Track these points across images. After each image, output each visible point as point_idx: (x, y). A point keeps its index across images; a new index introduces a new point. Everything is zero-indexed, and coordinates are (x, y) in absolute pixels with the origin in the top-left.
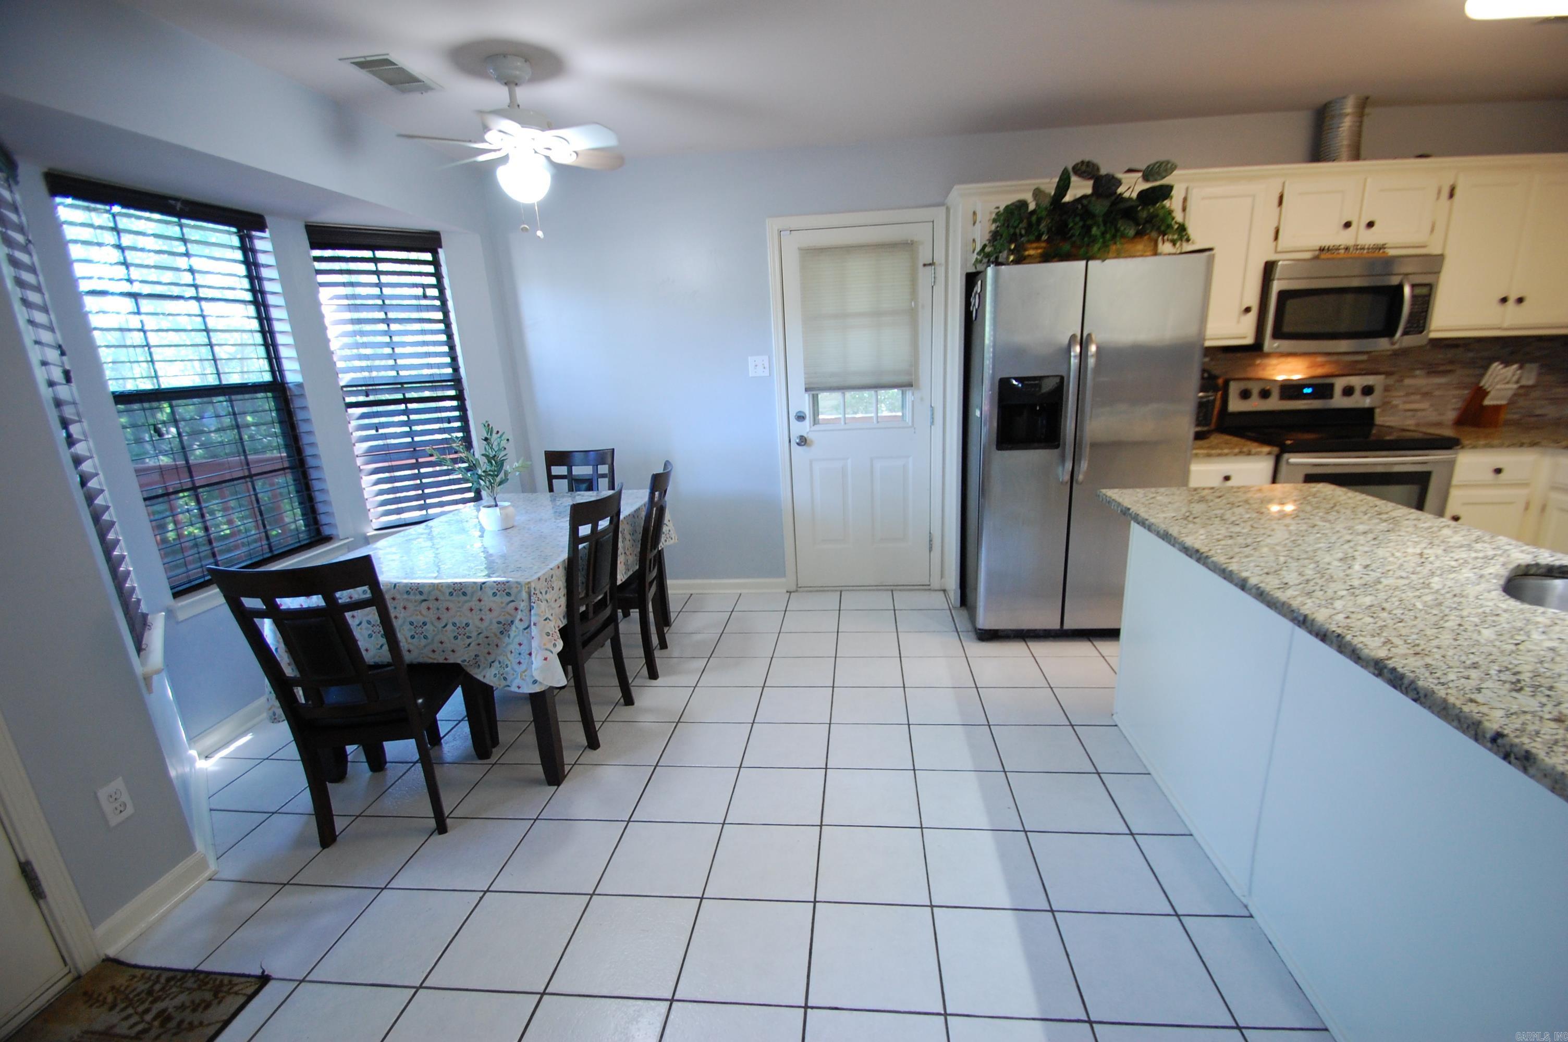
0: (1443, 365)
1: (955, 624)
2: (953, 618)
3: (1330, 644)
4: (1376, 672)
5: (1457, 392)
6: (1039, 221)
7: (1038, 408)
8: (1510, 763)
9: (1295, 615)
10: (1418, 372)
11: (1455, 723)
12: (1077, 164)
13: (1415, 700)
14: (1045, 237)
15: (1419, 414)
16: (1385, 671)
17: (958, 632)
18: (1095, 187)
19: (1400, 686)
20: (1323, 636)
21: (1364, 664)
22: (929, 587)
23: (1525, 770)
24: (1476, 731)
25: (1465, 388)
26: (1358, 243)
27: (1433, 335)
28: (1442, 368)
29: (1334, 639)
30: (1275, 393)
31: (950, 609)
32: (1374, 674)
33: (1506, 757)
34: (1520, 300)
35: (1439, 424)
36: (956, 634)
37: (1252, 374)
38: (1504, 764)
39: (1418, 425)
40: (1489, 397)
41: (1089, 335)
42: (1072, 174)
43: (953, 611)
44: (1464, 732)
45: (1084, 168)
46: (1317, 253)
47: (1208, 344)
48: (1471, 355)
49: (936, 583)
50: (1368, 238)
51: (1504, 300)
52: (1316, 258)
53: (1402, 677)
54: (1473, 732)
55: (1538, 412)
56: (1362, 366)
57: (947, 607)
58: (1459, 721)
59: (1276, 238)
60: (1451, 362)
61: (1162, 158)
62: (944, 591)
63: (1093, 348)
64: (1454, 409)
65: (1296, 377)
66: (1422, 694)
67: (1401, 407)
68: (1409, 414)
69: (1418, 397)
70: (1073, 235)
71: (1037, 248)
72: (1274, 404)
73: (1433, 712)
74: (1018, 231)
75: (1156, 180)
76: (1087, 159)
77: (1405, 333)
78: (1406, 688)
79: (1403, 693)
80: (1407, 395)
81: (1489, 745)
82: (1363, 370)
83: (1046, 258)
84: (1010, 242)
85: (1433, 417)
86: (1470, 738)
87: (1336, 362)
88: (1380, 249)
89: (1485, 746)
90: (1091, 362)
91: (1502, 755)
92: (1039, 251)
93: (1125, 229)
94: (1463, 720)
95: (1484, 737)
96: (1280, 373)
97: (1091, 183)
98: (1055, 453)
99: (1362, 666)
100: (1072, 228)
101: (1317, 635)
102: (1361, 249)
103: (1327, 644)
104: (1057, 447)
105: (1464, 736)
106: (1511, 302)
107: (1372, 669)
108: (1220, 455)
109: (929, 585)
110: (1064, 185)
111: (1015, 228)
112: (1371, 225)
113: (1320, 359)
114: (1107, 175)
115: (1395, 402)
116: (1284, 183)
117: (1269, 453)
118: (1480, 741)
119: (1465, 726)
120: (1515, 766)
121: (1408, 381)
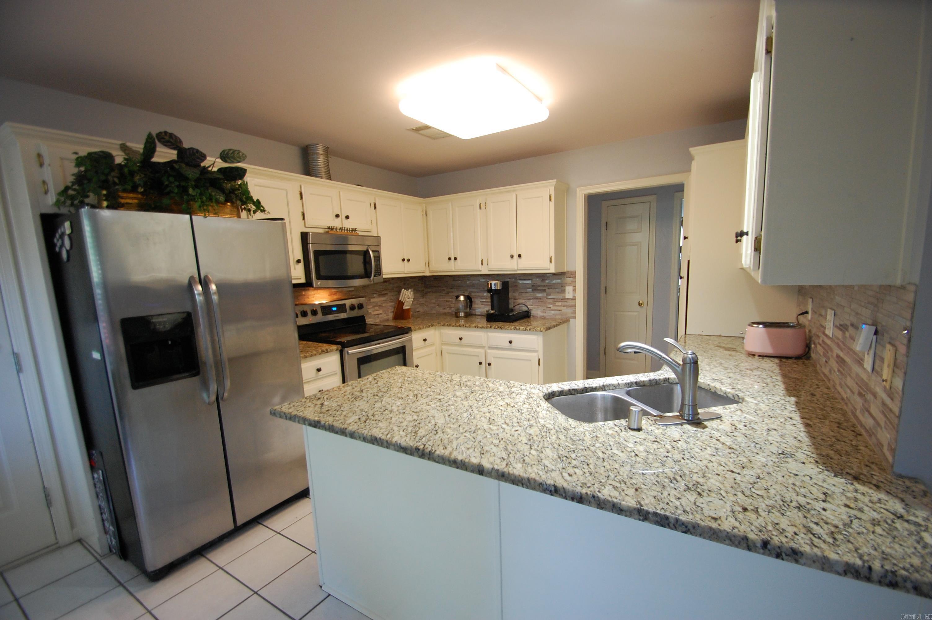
0: (383, 291)
1: (114, 577)
2: (107, 569)
3: (589, 504)
4: (641, 518)
5: (390, 304)
6: (132, 173)
7: (170, 343)
8: (783, 559)
9: (545, 486)
10: (375, 295)
11: (728, 542)
12: (161, 133)
13: (685, 532)
14: (141, 190)
15: (380, 316)
16: (650, 516)
17: (121, 584)
18: (179, 155)
19: (669, 525)
20: (580, 499)
21: (628, 514)
22: (57, 545)
23: (797, 561)
24: (747, 544)
25: (392, 302)
26: (344, 227)
27: (384, 276)
28: (383, 293)
29: (592, 500)
30: (320, 312)
31: (98, 561)
32: (640, 520)
33: (778, 556)
34: (409, 260)
35: (387, 320)
36: (121, 589)
37: (303, 302)
38: (779, 561)
39: (380, 321)
40: (404, 305)
41: (206, 277)
42: (156, 141)
43: (102, 561)
44: (737, 546)
45: (167, 138)
46: (327, 230)
47: (294, 282)
48: (392, 286)
49: (65, 536)
50: (348, 224)
51: (403, 260)
52: (327, 233)
53: (667, 518)
54: (745, 545)
55: (418, 310)
56: (353, 293)
57: (93, 560)
58: (731, 540)
59: (304, 218)
60: (386, 290)
61: (235, 147)
62: (80, 541)
63: (213, 287)
64: (391, 312)
65: (324, 301)
66: (690, 526)
67: (373, 313)
68: (376, 316)
69: (378, 308)
70: (171, 192)
71: (133, 198)
72: (320, 318)
73: (705, 538)
74: (110, 178)
75: (233, 162)
76: (170, 131)
77: (375, 276)
78: (674, 525)
79: (672, 529)
80: (374, 307)
81: (762, 551)
82: (353, 295)
83: (144, 207)
84: (103, 188)
85: (385, 317)
86: (743, 549)
87: (341, 292)
88: (354, 231)
89: (758, 553)
90: (215, 298)
91: (774, 556)
92: (136, 201)
93: (215, 195)
94: (733, 538)
95: (756, 546)
96: (316, 300)
97: (175, 152)
98: (196, 379)
99: (626, 516)
100: (167, 186)
101: (573, 499)
102: (346, 230)
103: (585, 505)
104: (198, 374)
105: (738, 549)
106: (406, 261)
107: (637, 517)
108: (312, 356)
109: (57, 543)
110: (150, 149)
111: (107, 175)
112: (347, 217)
113: (333, 290)
114: (191, 149)
115: (369, 311)
116: (301, 186)
117: (337, 350)
118: (753, 550)
119: (737, 543)
120: (787, 560)
121: (372, 300)
